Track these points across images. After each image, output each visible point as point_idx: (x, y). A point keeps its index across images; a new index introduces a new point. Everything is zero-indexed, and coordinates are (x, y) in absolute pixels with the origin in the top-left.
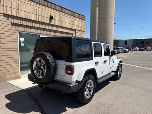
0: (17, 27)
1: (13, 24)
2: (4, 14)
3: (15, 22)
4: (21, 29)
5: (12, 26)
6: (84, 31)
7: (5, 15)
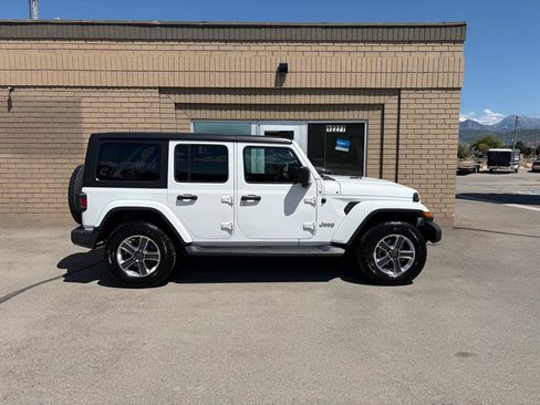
0: (188, 111)
1: (178, 106)
2: (160, 88)
3: (183, 101)
4: (198, 114)
5: (179, 111)
6: (459, 89)
7: (162, 90)
